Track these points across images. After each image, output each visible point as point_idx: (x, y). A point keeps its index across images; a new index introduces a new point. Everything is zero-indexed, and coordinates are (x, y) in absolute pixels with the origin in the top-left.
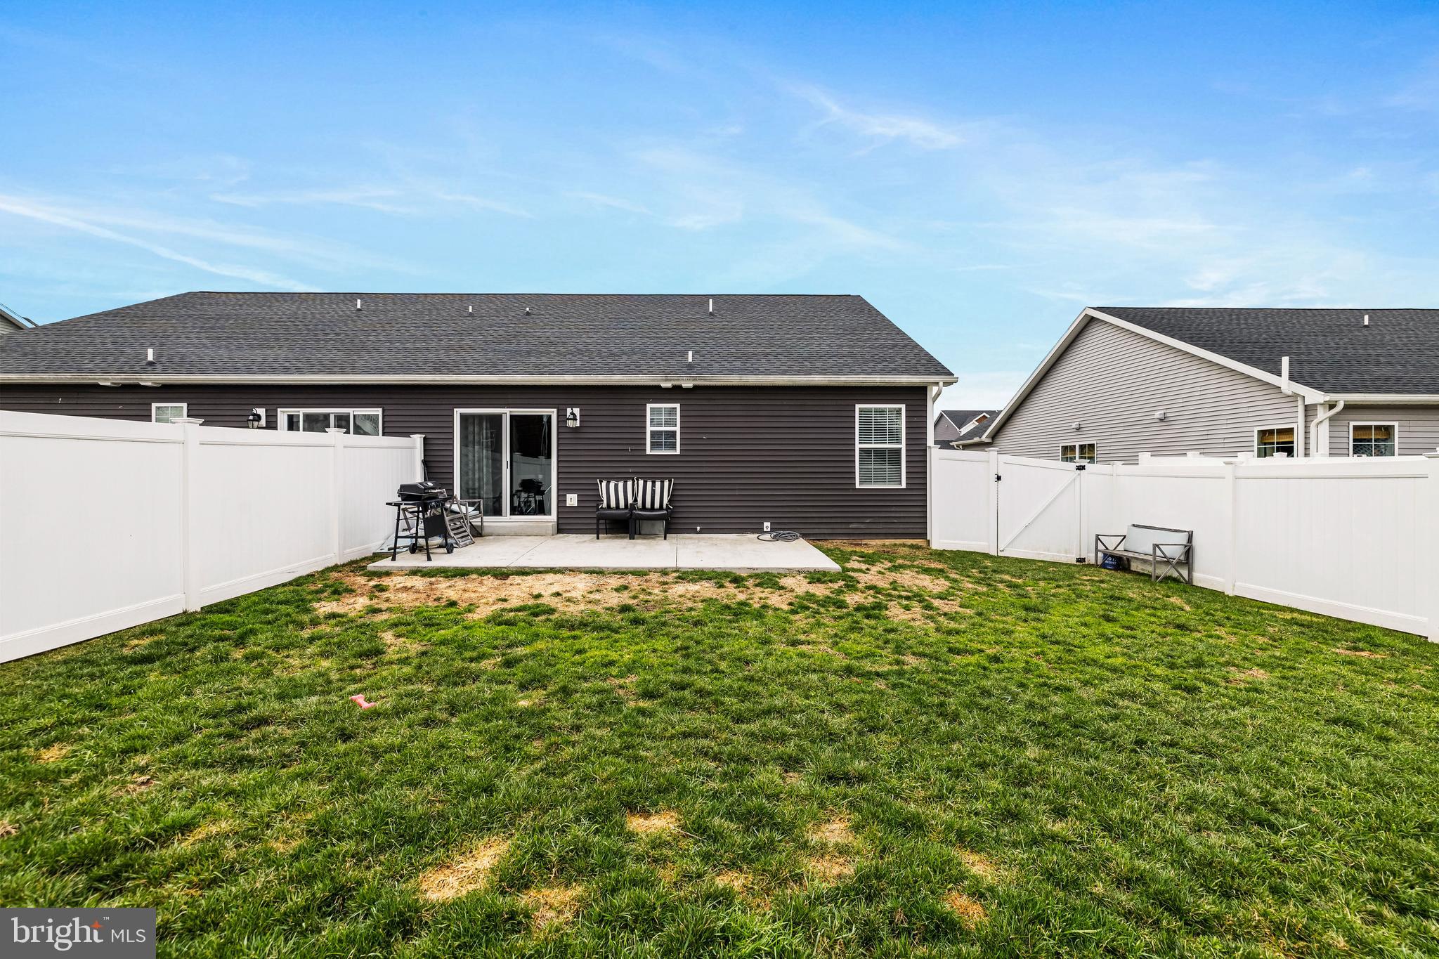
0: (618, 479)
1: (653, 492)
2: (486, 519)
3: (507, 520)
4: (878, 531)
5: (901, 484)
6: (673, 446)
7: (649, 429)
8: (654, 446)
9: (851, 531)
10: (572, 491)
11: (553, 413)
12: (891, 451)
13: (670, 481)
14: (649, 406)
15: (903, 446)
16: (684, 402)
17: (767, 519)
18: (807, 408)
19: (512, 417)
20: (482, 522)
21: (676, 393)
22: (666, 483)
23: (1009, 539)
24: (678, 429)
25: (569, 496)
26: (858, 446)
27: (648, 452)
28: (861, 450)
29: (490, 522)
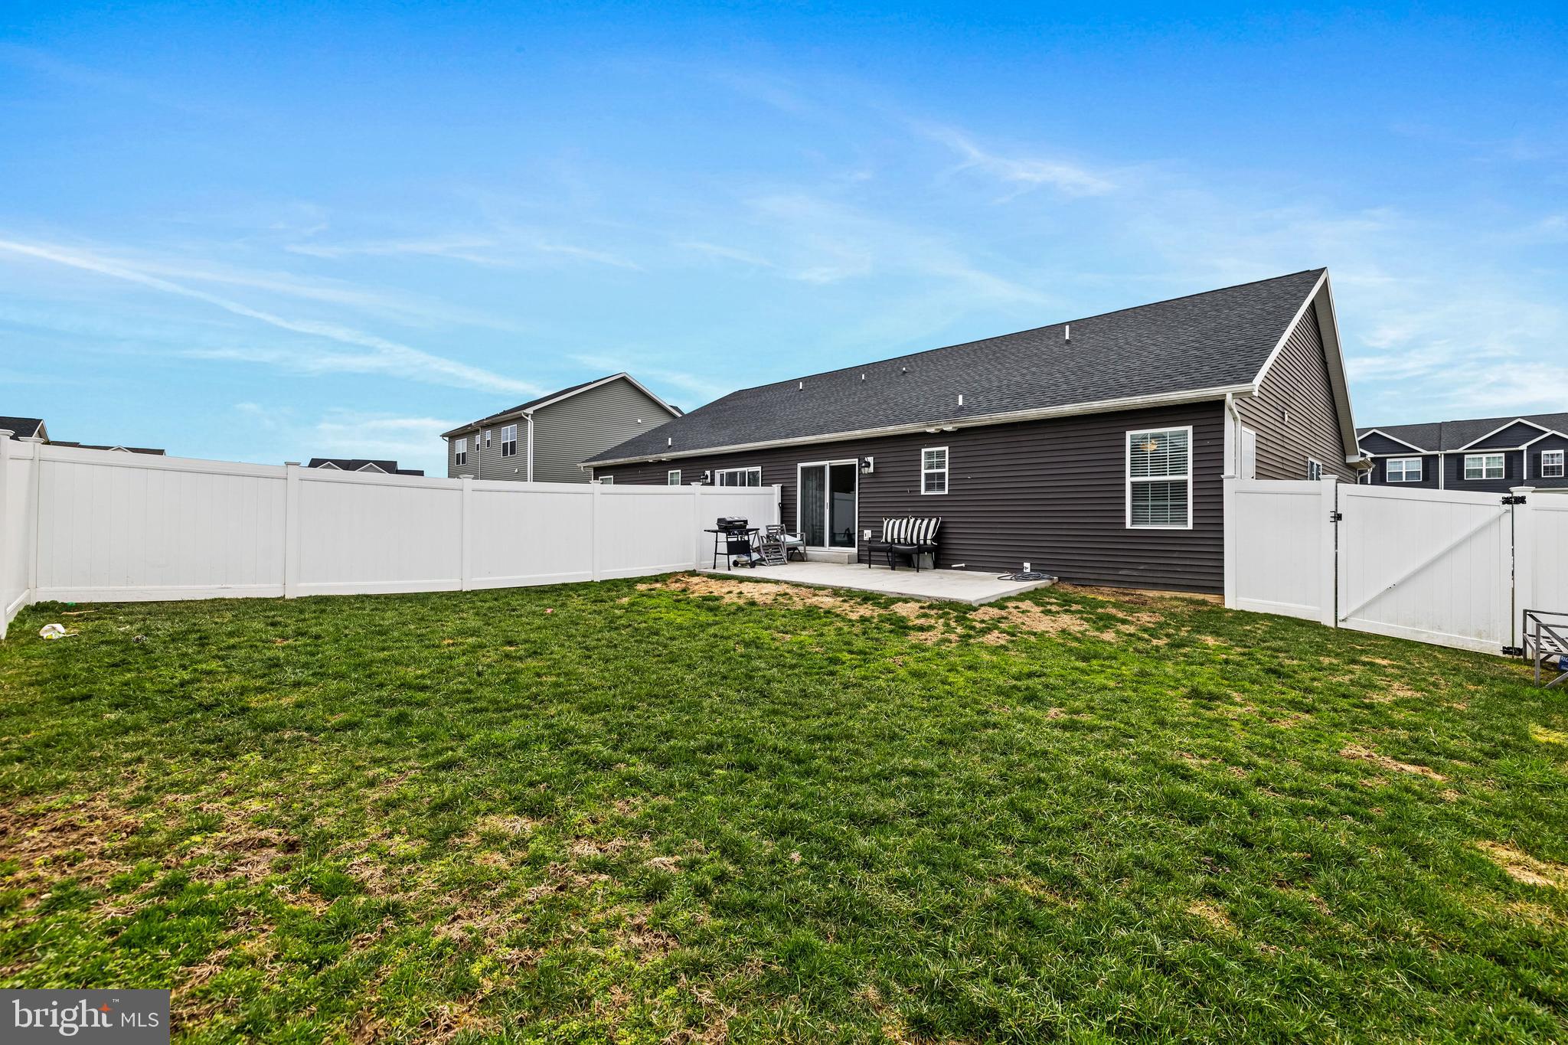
0: (897, 518)
1: (920, 528)
2: (808, 548)
3: (827, 550)
4: (1155, 580)
5: (1187, 524)
6: (941, 486)
7: (924, 471)
8: (928, 487)
9: (1120, 579)
10: (868, 528)
11: (855, 461)
12: (1174, 484)
13: (938, 519)
14: (923, 451)
15: (1189, 478)
16: (952, 445)
17: (1027, 559)
18: (1071, 440)
19: (832, 468)
20: (805, 550)
21: (941, 437)
22: (934, 521)
23: (1354, 607)
24: (946, 470)
25: (865, 532)
26: (1129, 480)
27: (923, 492)
28: (1133, 484)
29: (812, 551)
